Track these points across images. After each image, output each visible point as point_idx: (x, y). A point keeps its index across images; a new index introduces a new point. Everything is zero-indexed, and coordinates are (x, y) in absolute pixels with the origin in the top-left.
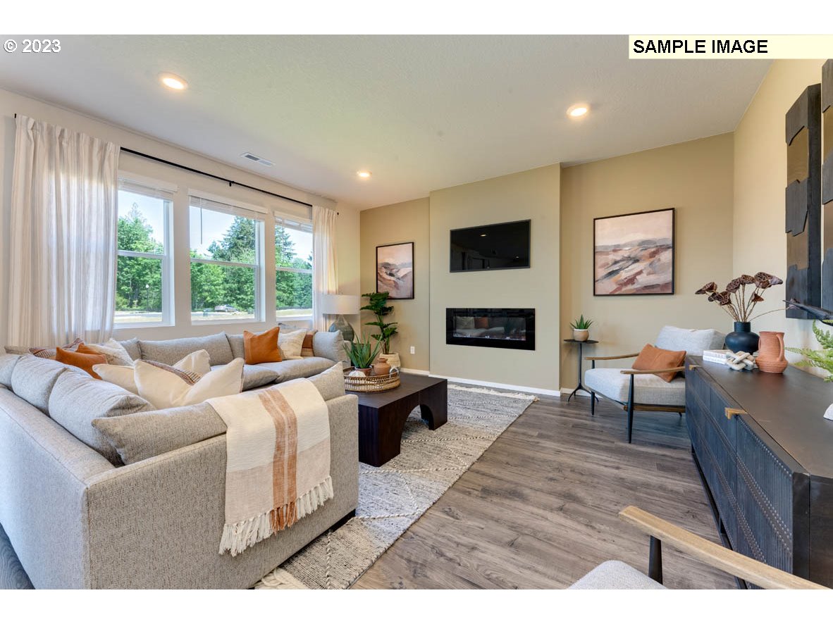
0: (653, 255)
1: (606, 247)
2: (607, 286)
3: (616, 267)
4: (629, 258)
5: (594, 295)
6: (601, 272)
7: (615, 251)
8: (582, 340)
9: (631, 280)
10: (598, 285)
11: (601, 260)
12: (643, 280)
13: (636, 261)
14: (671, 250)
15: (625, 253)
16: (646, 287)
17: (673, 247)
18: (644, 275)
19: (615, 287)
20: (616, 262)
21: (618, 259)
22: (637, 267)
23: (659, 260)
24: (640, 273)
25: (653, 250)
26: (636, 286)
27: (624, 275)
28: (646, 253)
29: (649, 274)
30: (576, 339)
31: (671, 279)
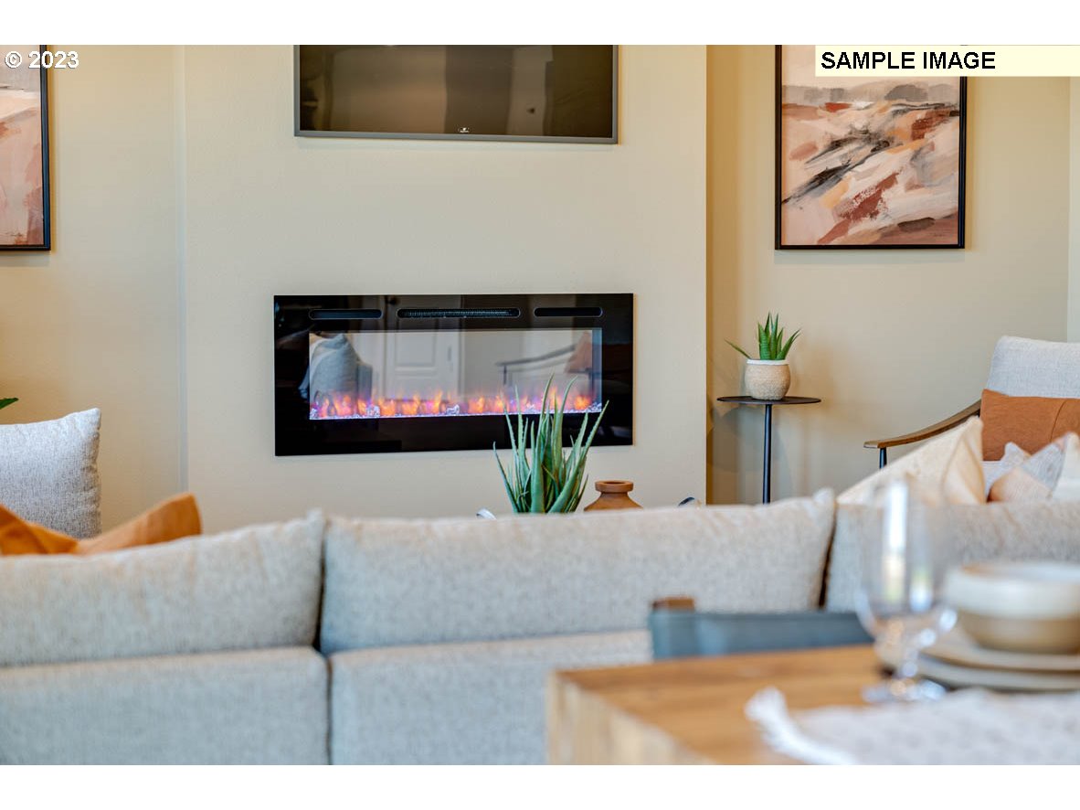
0: (920, 129)
1: (812, 93)
2: (810, 219)
3: (834, 161)
4: (867, 136)
5: (779, 246)
6: (798, 174)
7: (833, 107)
8: (776, 396)
9: (869, 206)
10: (790, 212)
11: (798, 132)
12: (900, 204)
13: (881, 143)
14: (957, 119)
15: (857, 117)
16: (904, 226)
17: (962, 113)
18: (899, 188)
19: (831, 223)
20: (836, 144)
21: (841, 133)
22: (886, 163)
23: (932, 147)
24: (889, 182)
25: (920, 115)
26: (881, 222)
27: (855, 185)
28: (905, 122)
29: (911, 186)
30: (756, 395)
31: (956, 204)
